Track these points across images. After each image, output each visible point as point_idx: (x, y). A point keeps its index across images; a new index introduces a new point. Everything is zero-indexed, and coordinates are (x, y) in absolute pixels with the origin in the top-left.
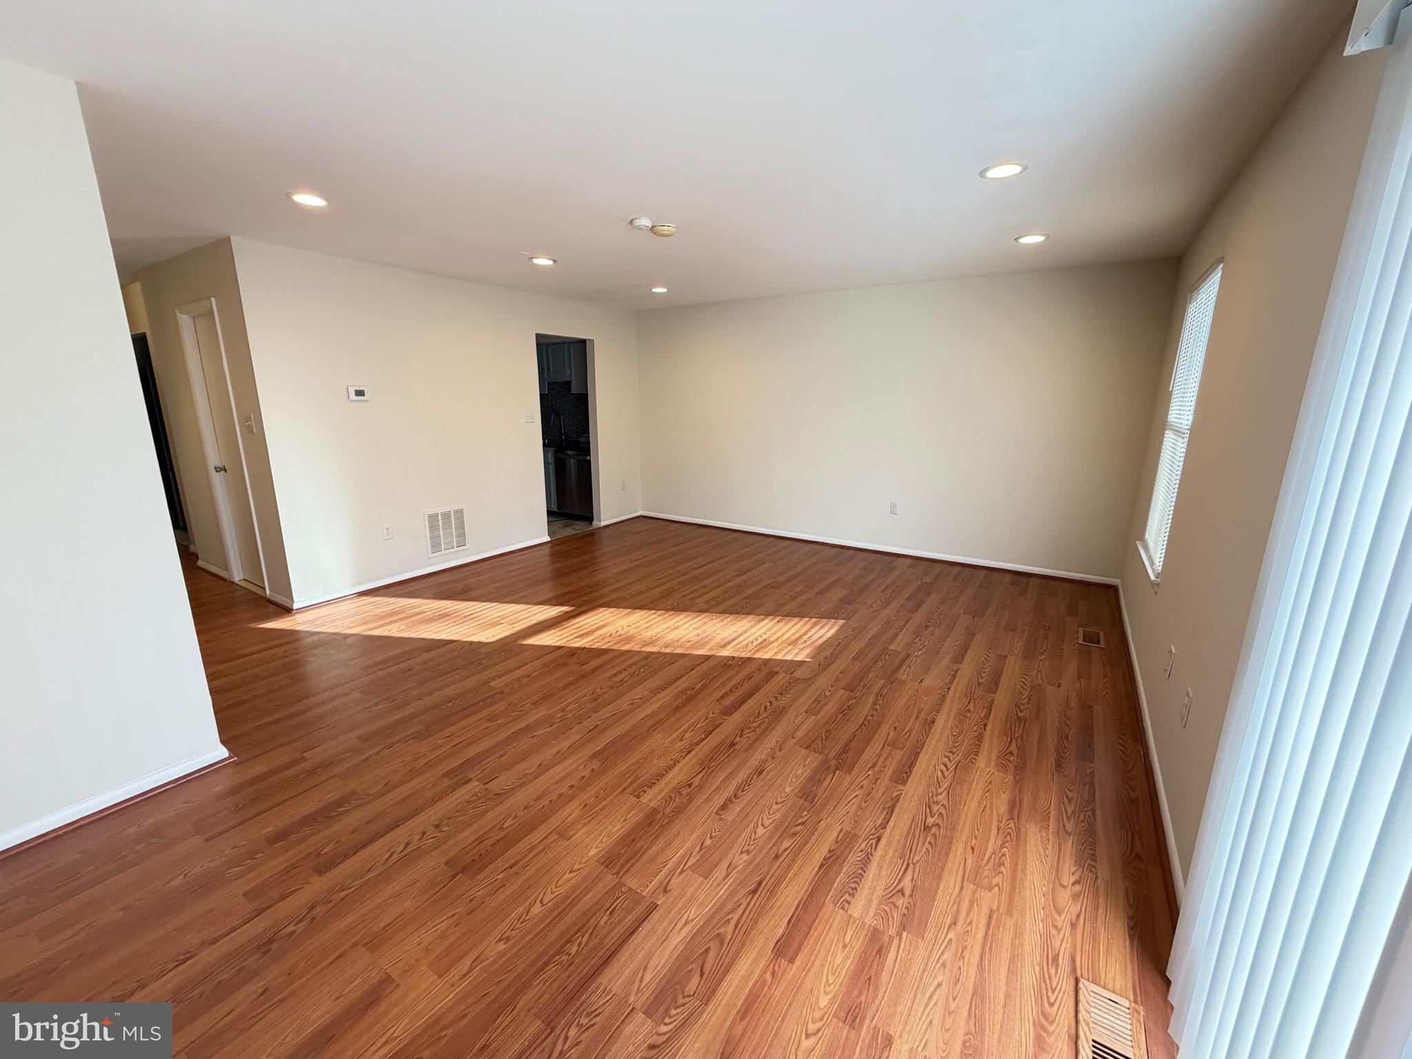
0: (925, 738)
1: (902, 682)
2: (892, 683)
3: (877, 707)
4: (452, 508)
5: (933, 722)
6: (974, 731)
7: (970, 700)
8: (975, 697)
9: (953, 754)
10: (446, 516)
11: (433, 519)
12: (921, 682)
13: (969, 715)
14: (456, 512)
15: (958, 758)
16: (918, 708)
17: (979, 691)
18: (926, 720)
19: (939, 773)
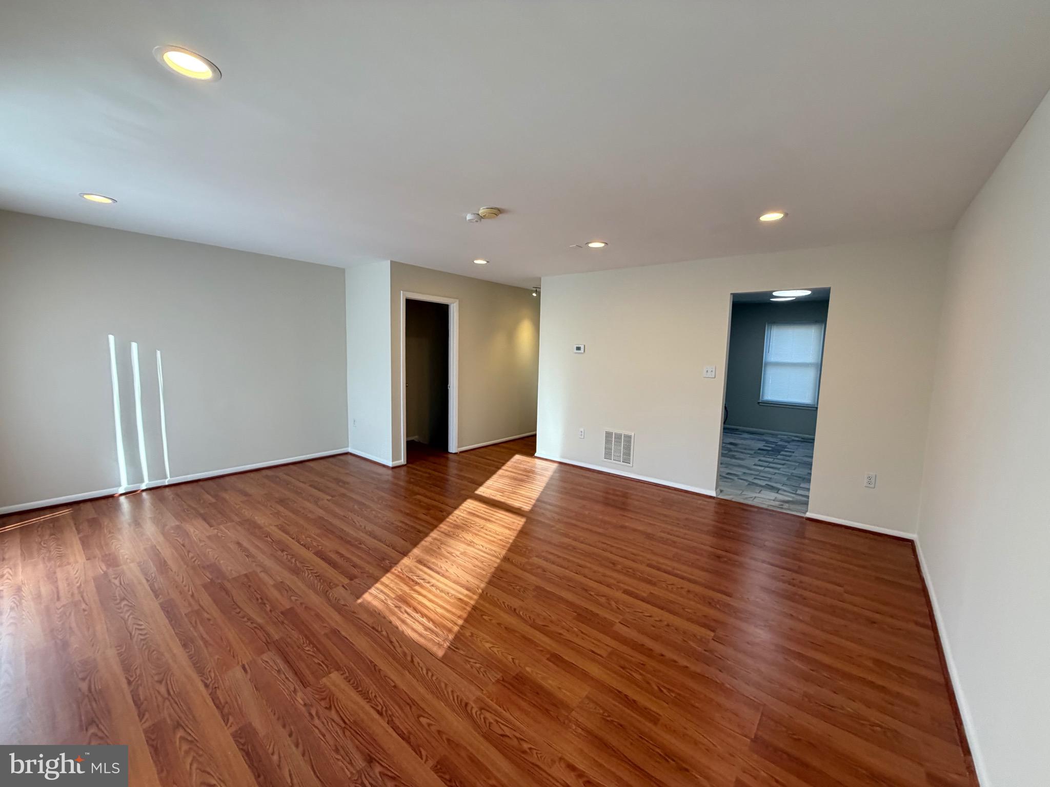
0: (177, 631)
1: (261, 652)
2: (267, 643)
3: (245, 619)
4: (624, 432)
5: (185, 646)
6: (136, 668)
7: (169, 693)
8: (167, 703)
9: (141, 640)
10: (618, 437)
11: (608, 435)
12: (244, 668)
13: (156, 678)
14: (626, 436)
15: (135, 639)
16: (210, 644)
17: (170, 715)
18: (192, 642)
19: (142, 623)
